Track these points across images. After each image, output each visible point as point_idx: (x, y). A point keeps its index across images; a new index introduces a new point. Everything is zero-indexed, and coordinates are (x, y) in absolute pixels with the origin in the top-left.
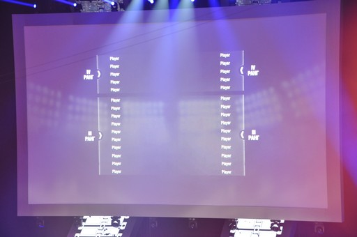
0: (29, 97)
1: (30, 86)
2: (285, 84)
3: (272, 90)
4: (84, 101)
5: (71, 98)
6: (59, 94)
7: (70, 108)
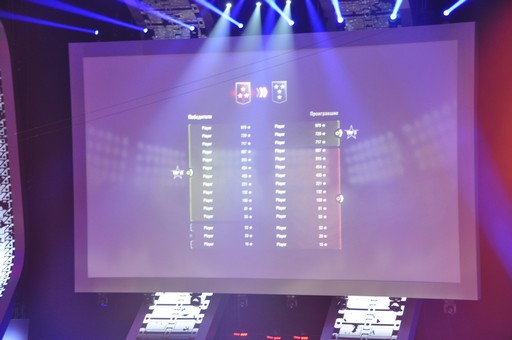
0: (89, 145)
1: (90, 130)
2: (407, 128)
3: (390, 135)
4: (157, 149)
5: (140, 145)
6: (126, 141)
7: (140, 158)
